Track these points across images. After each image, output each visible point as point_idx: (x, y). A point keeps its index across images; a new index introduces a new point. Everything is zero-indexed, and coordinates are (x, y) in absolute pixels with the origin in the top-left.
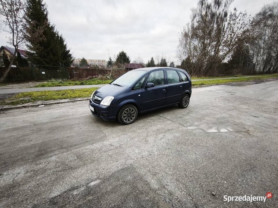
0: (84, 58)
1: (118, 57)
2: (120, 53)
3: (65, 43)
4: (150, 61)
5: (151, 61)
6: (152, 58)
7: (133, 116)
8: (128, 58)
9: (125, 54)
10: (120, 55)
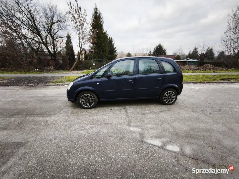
0: (129, 53)
1: (155, 50)
2: (157, 46)
3: (113, 43)
4: (191, 52)
5: (194, 51)
6: (195, 49)
7: (92, 103)
8: (164, 50)
9: (162, 46)
10: (157, 48)
